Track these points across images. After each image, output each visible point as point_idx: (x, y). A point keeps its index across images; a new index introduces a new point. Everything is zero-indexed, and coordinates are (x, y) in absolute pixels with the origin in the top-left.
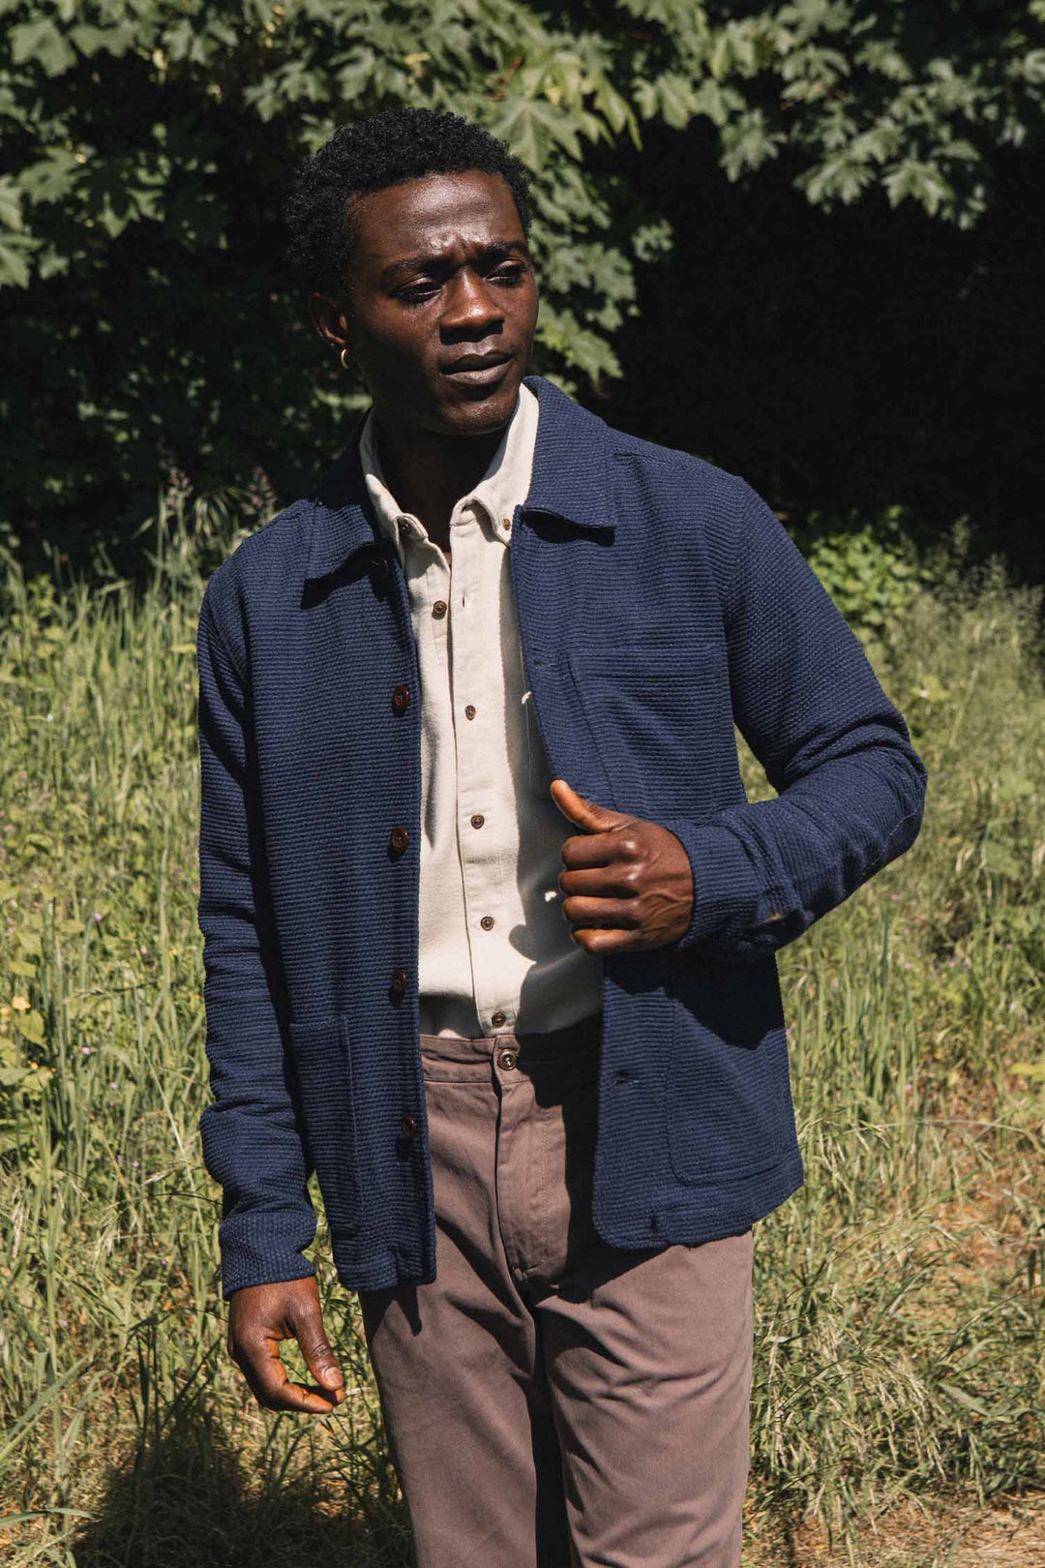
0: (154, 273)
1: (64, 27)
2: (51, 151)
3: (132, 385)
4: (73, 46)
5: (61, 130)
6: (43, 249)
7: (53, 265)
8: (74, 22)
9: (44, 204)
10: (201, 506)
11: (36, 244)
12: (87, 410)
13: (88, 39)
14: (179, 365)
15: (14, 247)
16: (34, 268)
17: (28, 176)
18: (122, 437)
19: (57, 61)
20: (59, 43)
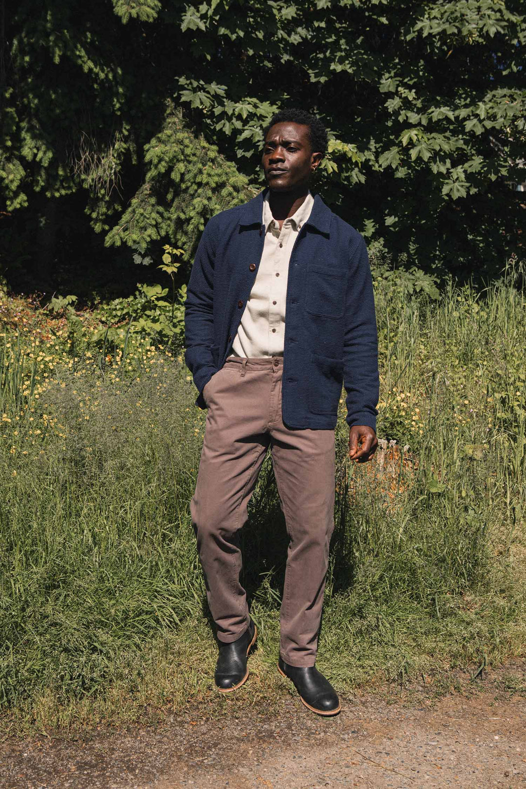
0: (490, 195)
1: (480, 121)
2: (473, 158)
3: (483, 229)
4: (484, 126)
5: (474, 152)
6: (471, 186)
7: (473, 191)
8: (484, 119)
9: (472, 173)
10: (521, 264)
11: (468, 184)
12: (470, 237)
13: (489, 124)
14: (498, 223)
15: (462, 186)
16: (468, 193)
17: (466, 165)
18: (481, 245)
19: (479, 131)
20: (479, 126)
